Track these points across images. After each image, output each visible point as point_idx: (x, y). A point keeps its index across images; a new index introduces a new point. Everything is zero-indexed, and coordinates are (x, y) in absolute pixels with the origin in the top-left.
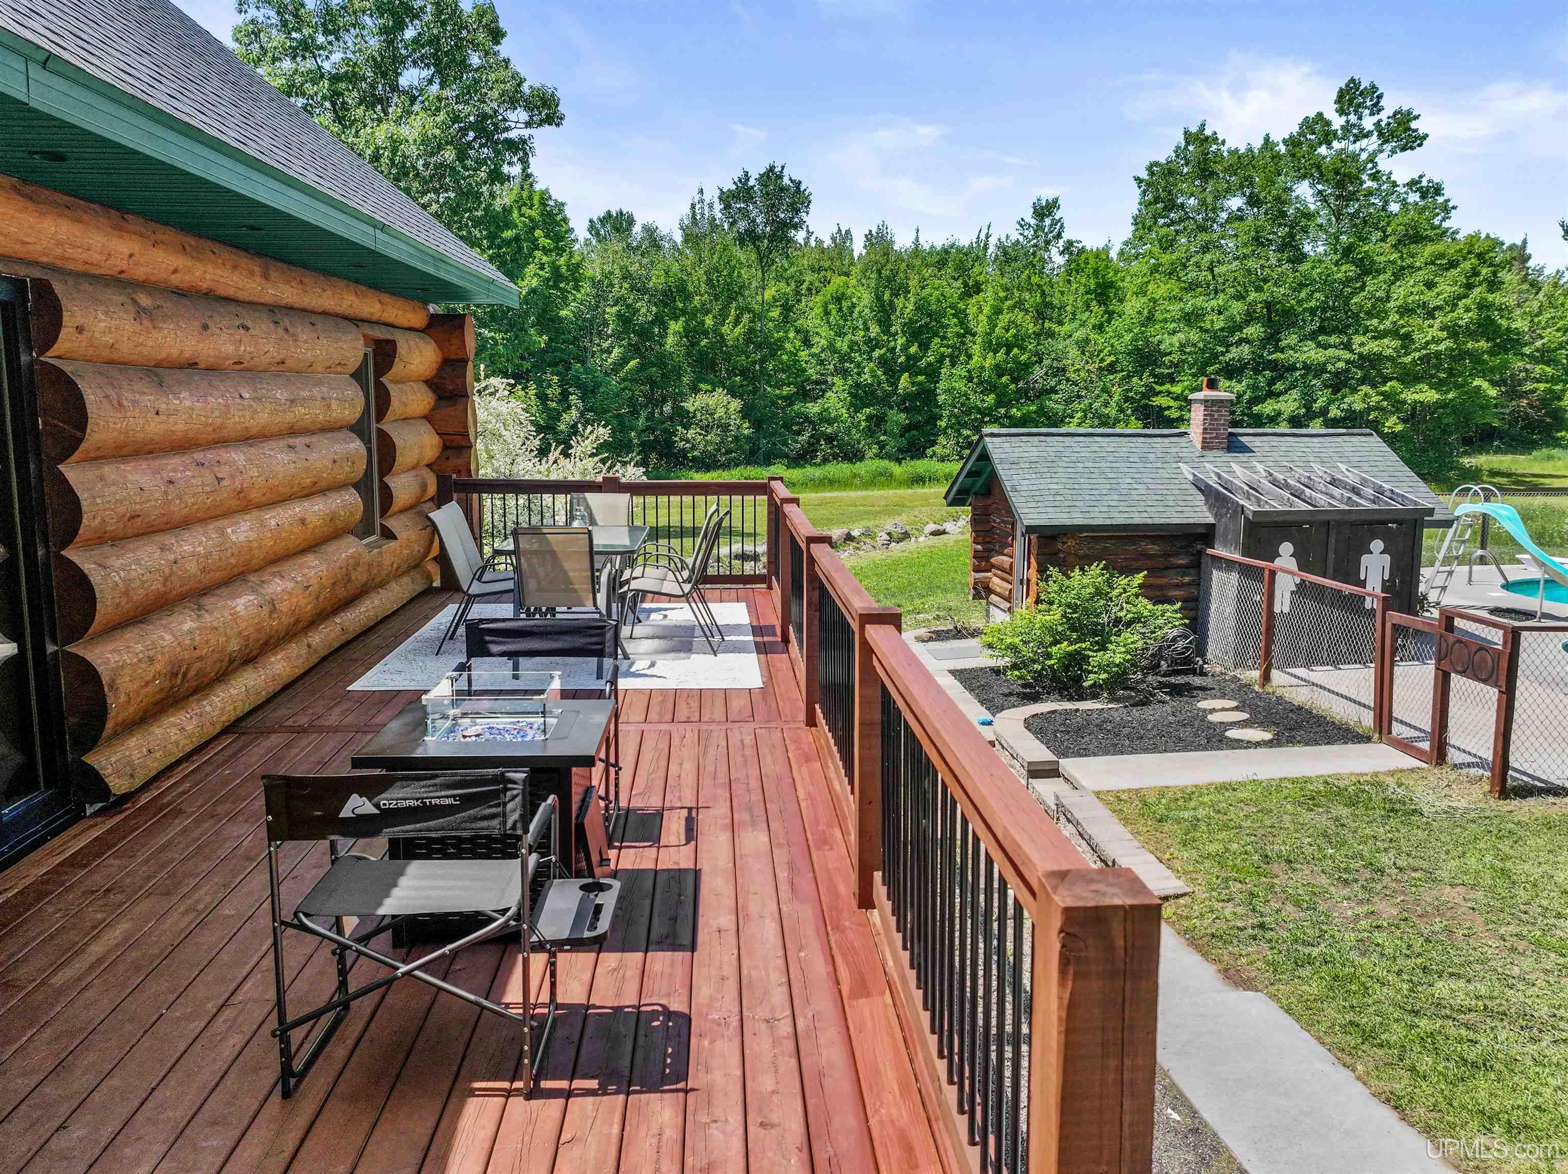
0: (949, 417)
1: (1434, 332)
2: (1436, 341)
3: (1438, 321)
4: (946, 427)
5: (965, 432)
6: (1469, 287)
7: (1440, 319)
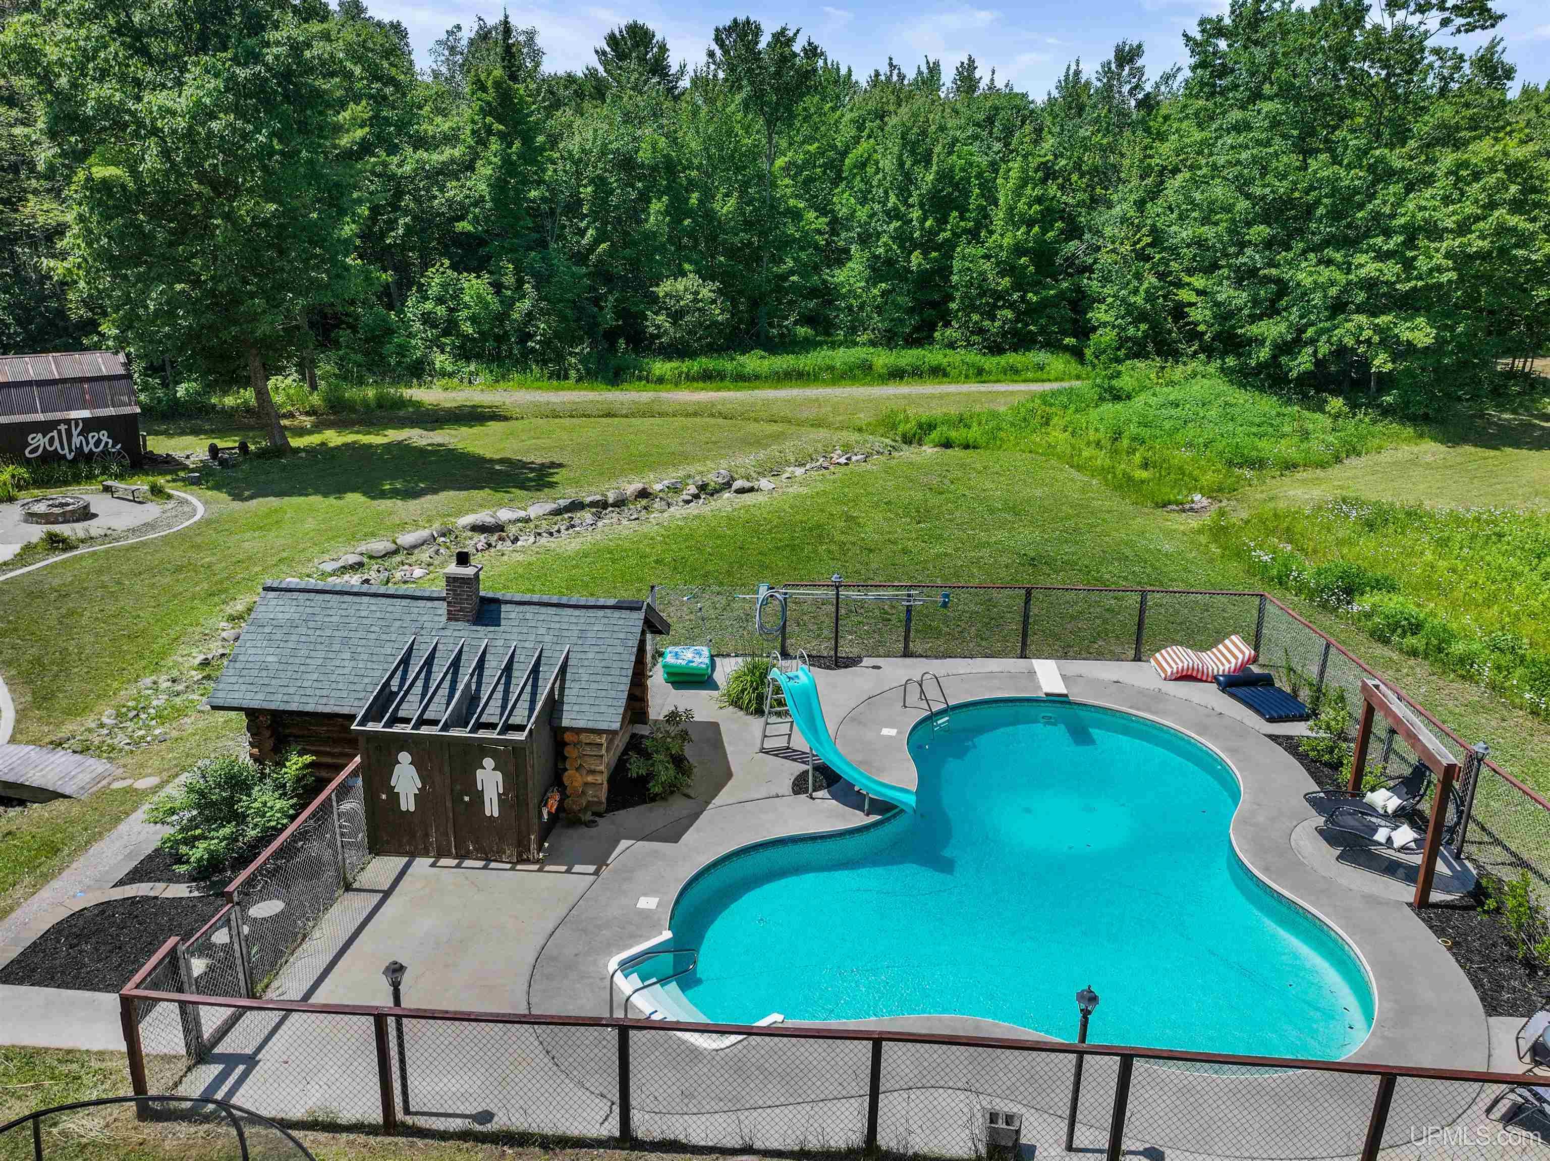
0: (962, 298)
1: (1439, 259)
2: (1439, 269)
3: (1445, 244)
4: (958, 310)
5: (975, 317)
6: (1492, 205)
7: (1449, 243)
